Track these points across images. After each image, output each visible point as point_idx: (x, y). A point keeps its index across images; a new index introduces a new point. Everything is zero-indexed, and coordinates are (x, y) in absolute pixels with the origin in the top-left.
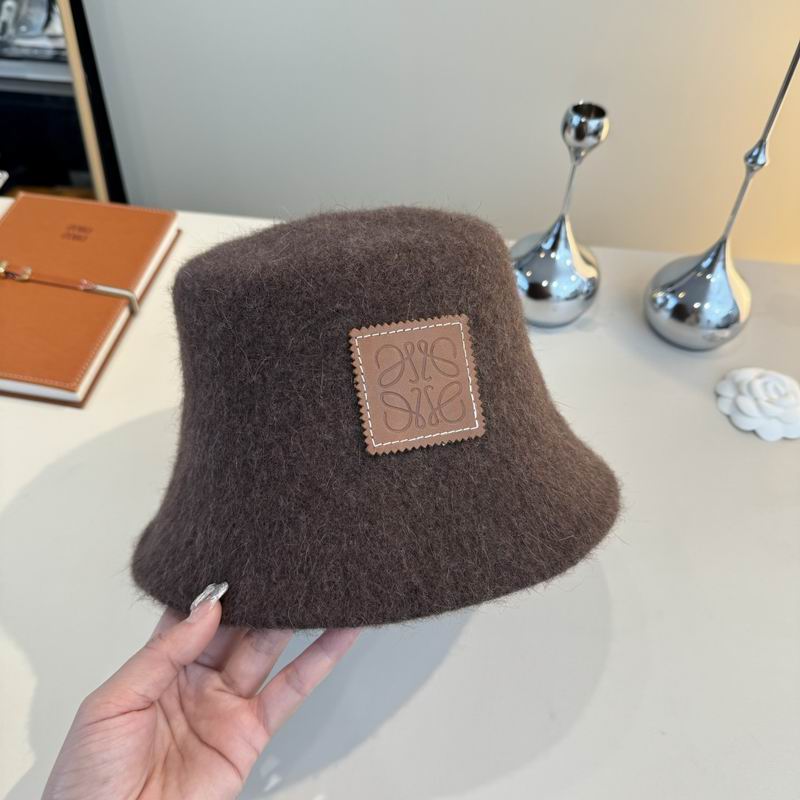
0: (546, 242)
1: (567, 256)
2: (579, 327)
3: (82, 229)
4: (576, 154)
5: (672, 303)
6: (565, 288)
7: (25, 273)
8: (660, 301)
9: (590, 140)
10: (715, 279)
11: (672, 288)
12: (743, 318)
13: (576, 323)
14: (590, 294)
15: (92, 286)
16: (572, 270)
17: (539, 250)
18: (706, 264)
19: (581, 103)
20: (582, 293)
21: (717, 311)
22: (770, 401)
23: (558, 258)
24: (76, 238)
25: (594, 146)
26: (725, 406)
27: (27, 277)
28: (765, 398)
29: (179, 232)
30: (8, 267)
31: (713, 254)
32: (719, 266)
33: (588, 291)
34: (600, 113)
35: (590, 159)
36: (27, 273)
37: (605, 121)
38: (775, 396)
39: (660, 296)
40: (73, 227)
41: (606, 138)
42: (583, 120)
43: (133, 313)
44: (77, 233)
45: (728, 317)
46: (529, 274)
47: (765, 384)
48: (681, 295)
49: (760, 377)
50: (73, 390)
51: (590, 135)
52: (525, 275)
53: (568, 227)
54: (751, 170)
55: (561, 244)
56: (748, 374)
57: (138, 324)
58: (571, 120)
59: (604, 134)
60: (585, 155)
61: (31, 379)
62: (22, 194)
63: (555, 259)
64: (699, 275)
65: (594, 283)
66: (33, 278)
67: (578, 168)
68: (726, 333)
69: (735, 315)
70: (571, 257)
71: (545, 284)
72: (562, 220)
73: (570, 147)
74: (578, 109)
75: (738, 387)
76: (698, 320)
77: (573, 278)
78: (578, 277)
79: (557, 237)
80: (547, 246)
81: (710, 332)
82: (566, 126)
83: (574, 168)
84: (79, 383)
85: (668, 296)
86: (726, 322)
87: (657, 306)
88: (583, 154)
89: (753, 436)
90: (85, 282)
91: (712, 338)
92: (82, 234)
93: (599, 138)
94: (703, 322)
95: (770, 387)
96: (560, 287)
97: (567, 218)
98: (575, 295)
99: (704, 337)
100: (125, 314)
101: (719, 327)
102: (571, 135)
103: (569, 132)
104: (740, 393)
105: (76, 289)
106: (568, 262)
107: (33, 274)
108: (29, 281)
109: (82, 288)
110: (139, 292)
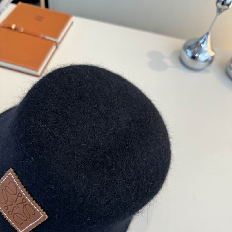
0: (201, 40)
3: (41, 17)
4: (219, 11)
9: (225, 7)
13: (204, 70)
14: (210, 61)
15: (44, 37)
16: (206, 52)
17: (198, 43)
20: (208, 61)
23: (203, 46)
24: (39, 20)
25: (226, 9)
27: (22, 31)
29: (72, 23)
35: (224, 13)
36: (22, 30)
40: (38, 16)
44: (39, 18)
50: (37, 71)
53: (209, 37)
55: (205, 42)
59: (230, 6)
63: (201, 47)
65: (213, 58)
70: (207, 47)
71: (197, 55)
72: (207, 34)
73: (217, 8)
77: (206, 55)
78: (208, 55)
79: (205, 40)
80: (201, 42)
88: (222, 10)
90: (42, 35)
92: (41, 19)
96: (202, 57)
97: (209, 33)
98: (206, 61)
100: (55, 47)
102: (220, 4)
105: (39, 37)
106: (206, 49)
107: (24, 30)
108: (23, 33)
109: (41, 37)
110: (59, 40)
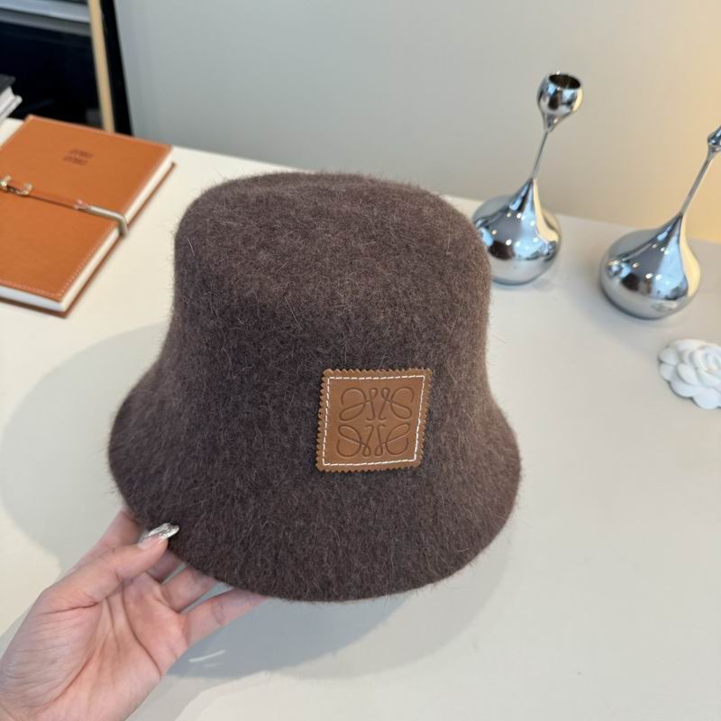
0: (514, 203)
1: (532, 218)
2: (536, 287)
3: (83, 154)
4: (549, 122)
5: (626, 272)
6: (527, 248)
7: (26, 189)
8: (615, 269)
9: (563, 109)
10: (668, 252)
11: (627, 257)
12: (691, 292)
13: (535, 282)
14: (549, 256)
15: (86, 206)
16: (535, 232)
17: (507, 210)
18: (661, 237)
19: (558, 73)
20: (542, 255)
21: (667, 283)
22: (709, 371)
23: (523, 218)
24: (77, 161)
25: (567, 115)
26: (667, 372)
27: (27, 193)
28: (706, 369)
29: (173, 165)
30: (11, 181)
31: (669, 229)
32: (674, 240)
33: (548, 254)
34: (574, 83)
35: (562, 127)
36: (28, 188)
37: (579, 92)
38: (714, 367)
39: (615, 264)
40: (75, 151)
41: (579, 107)
42: (559, 89)
43: (122, 235)
44: (79, 157)
45: (677, 289)
46: (494, 232)
47: (706, 356)
48: (635, 265)
49: (702, 348)
50: (58, 300)
51: (563, 104)
52: (491, 233)
53: (535, 190)
54: (712, 150)
55: (528, 206)
56: (691, 345)
57: (125, 245)
58: (547, 89)
59: (576, 105)
61: (20, 286)
62: (31, 118)
63: (520, 219)
64: (654, 246)
65: (555, 247)
66: (32, 194)
67: (550, 135)
68: (674, 304)
69: (684, 288)
70: (535, 219)
71: (508, 243)
72: (530, 183)
73: (543, 114)
74: (554, 79)
75: (680, 356)
76: (649, 291)
77: (536, 240)
78: (540, 240)
79: (524, 199)
80: (514, 207)
81: (659, 302)
82: (541, 94)
83: (546, 134)
84: (63, 294)
85: (623, 265)
86: (675, 294)
87: (611, 274)
88: (556, 121)
89: (689, 403)
90: (80, 202)
91: (660, 308)
92: (83, 158)
93: (572, 108)
94: (654, 292)
95: (710, 358)
96: (523, 247)
97: (535, 181)
98: (536, 256)
99: (653, 306)
100: (114, 234)
101: (667, 299)
102: (545, 102)
103: (545, 99)
104: (682, 361)
105: (72, 208)
106: (532, 224)
107: (33, 190)
108: (28, 196)
109: (77, 207)
110: (128, 216)
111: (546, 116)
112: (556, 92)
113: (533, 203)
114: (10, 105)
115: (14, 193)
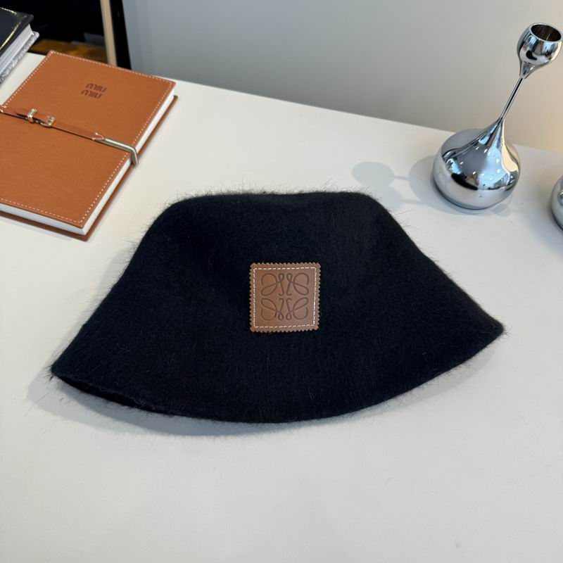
0: (483, 138)
2: (496, 211)
4: (525, 70)
6: (491, 178)
7: (49, 121)
14: (509, 186)
15: (102, 138)
17: (476, 143)
19: (540, 23)
20: (504, 185)
23: (489, 154)
27: (50, 124)
29: (176, 98)
30: (36, 114)
33: (509, 184)
35: (537, 75)
36: (51, 121)
37: (559, 43)
42: (540, 40)
43: (133, 164)
44: (95, 91)
46: (461, 163)
50: (80, 226)
51: (542, 54)
52: (458, 163)
55: (495, 142)
57: (136, 172)
58: (529, 40)
59: (554, 56)
60: (532, 71)
62: (52, 52)
63: (486, 154)
65: (515, 176)
66: (55, 126)
70: (501, 158)
72: (500, 122)
73: (521, 62)
74: (537, 30)
77: (499, 171)
78: (503, 170)
79: (492, 136)
80: (483, 142)
82: (522, 44)
83: (521, 80)
84: (85, 221)
88: (532, 68)
90: (97, 134)
93: (550, 58)
96: (487, 178)
97: (504, 120)
98: (498, 186)
100: (128, 163)
102: (523, 52)
103: (525, 49)
105: (89, 139)
107: (55, 121)
108: (51, 127)
109: (93, 139)
110: (138, 147)
111: (523, 63)
112: (537, 42)
113: (499, 139)
114: (30, 40)
115: (39, 123)
